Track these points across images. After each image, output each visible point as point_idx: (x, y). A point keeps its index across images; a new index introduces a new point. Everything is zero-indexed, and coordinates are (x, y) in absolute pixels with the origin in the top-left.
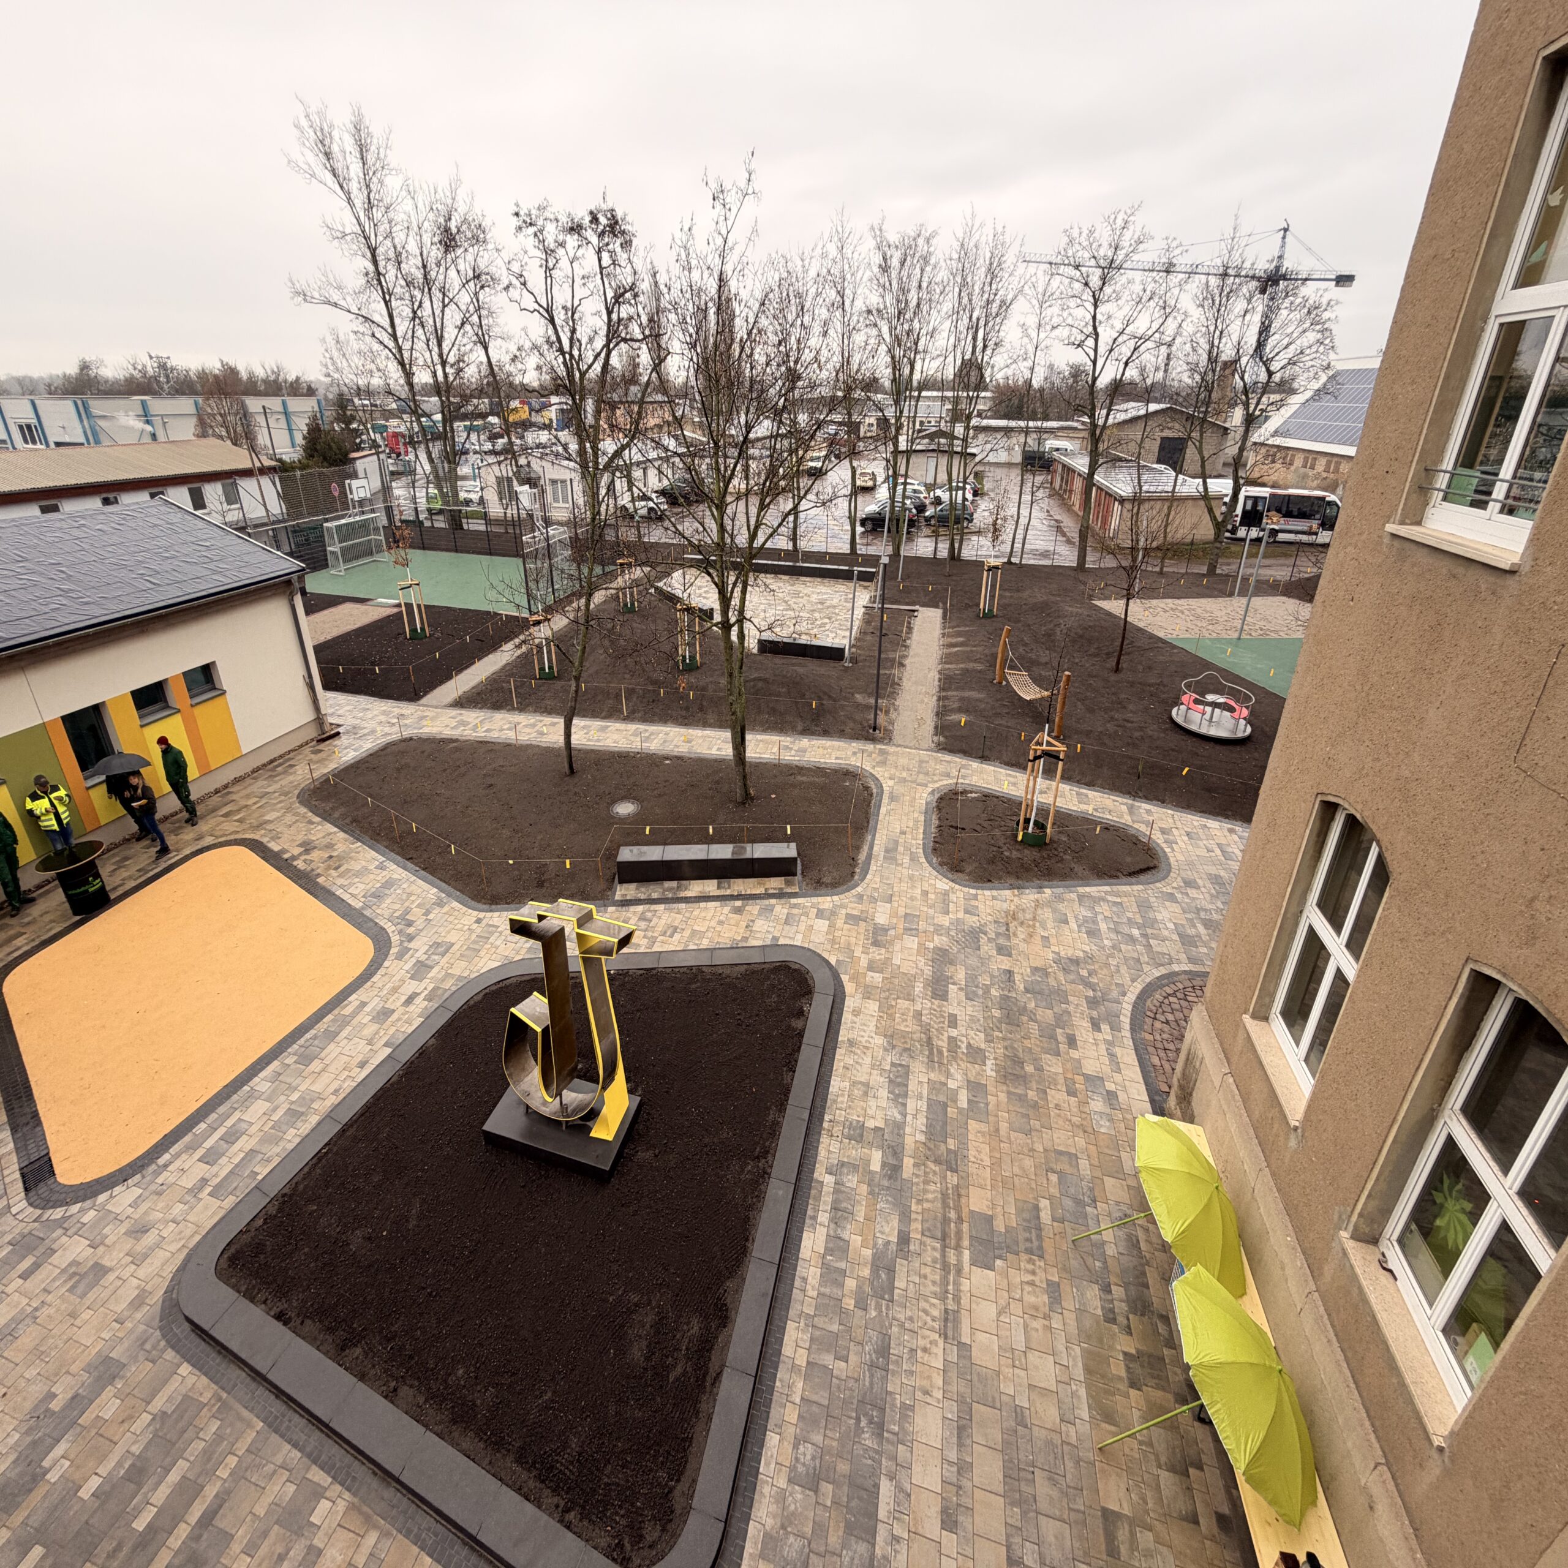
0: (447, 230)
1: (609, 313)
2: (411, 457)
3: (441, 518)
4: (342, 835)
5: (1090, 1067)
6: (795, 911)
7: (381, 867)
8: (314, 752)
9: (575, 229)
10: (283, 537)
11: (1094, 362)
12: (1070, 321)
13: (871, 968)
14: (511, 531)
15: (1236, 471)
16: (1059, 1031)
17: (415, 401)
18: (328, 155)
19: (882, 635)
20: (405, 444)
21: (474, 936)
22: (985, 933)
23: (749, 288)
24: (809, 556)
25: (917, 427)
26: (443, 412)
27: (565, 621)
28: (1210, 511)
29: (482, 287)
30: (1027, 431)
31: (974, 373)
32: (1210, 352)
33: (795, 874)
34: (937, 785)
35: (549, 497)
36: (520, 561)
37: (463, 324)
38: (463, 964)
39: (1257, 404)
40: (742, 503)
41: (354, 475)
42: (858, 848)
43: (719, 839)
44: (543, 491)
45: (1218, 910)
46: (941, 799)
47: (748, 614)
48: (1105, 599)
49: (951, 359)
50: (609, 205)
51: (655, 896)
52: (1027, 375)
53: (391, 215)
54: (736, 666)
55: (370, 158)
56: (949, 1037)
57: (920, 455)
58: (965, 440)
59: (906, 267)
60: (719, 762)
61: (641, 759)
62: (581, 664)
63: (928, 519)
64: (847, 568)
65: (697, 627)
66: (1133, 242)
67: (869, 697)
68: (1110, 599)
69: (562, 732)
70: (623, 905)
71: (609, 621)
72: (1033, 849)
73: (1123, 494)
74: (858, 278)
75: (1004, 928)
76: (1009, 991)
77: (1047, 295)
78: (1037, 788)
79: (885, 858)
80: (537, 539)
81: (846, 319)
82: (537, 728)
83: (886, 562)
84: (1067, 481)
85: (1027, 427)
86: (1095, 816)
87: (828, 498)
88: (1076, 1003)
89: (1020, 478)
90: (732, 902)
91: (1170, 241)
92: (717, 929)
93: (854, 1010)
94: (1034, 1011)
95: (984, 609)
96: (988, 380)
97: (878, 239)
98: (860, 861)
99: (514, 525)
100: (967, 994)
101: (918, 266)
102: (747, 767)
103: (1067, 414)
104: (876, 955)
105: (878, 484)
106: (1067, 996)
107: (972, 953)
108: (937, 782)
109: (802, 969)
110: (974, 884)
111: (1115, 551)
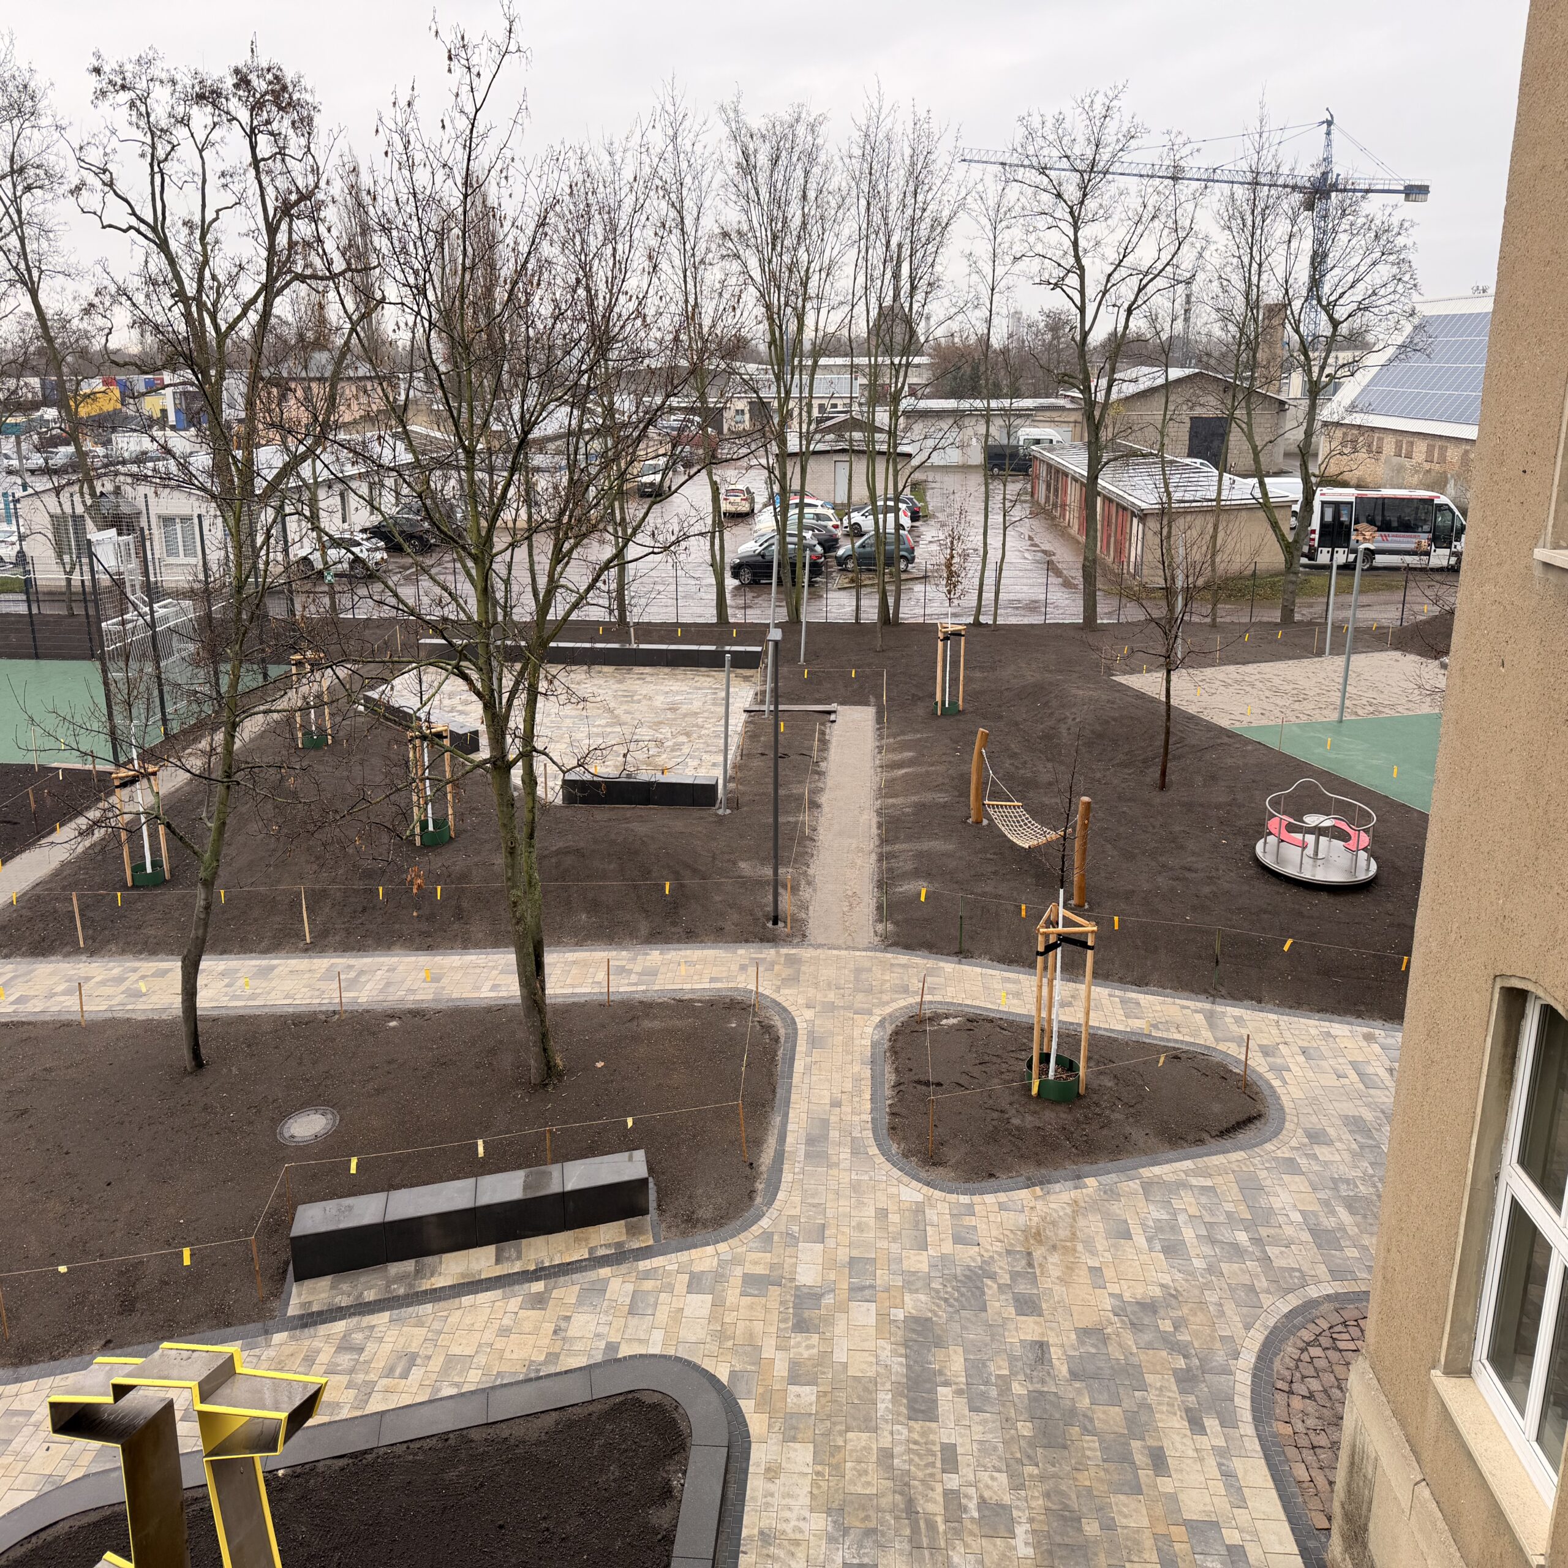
1: (272, 230)
5: (1194, 1506)
6: (648, 1285)
9: (208, 96)
11: (1082, 310)
12: (1039, 249)
13: (796, 1375)
14: (79, 610)
15: (1304, 466)
16: (1136, 1444)
19: (777, 757)
22: (993, 1277)
24: (647, 631)
25: (815, 413)
27: (183, 777)
28: (1275, 526)
29: (28, 188)
30: (987, 416)
31: (899, 330)
32: (1247, 295)
33: (644, 1212)
34: (888, 1010)
35: (157, 547)
36: (90, 670)
39: (1322, 368)
40: (521, 553)
42: (757, 1143)
43: (495, 1164)
44: (142, 542)
45: (1366, 1178)
46: (896, 1033)
47: (539, 744)
48: (1132, 672)
49: (861, 308)
50: (270, 61)
51: (370, 1296)
52: (982, 329)
54: (521, 836)
56: (946, 1493)
57: (821, 459)
58: (892, 433)
59: (781, 168)
60: (495, 1011)
61: (341, 1023)
62: (216, 855)
63: (842, 561)
64: (713, 648)
65: (447, 769)
66: (1120, 136)
67: (763, 865)
68: (1140, 672)
69: (178, 987)
70: (305, 1326)
71: (272, 771)
72: (1058, 1108)
73: (1144, 506)
74: (704, 184)
75: (1024, 1262)
76: (1043, 1382)
77: (1002, 211)
78: (1057, 998)
79: (808, 1155)
80: (129, 626)
81: (688, 247)
82: (127, 984)
83: (776, 634)
84: (1056, 490)
85: (988, 409)
86: (1155, 1038)
87: (673, 538)
88: (1158, 1385)
89: (983, 489)
90: (526, 1285)
91: (1173, 136)
92: (497, 1346)
93: (768, 1470)
94: (1089, 1414)
95: (943, 702)
96: (922, 339)
97: (733, 125)
98: (763, 1168)
99: (85, 601)
100: (970, 1401)
101: (800, 165)
102: (549, 1016)
103: (1047, 388)
104: (801, 1350)
105: (757, 507)
106: (1142, 1374)
107: (974, 1319)
108: (888, 1003)
109: (666, 1402)
110: (967, 1185)
111: (1139, 595)
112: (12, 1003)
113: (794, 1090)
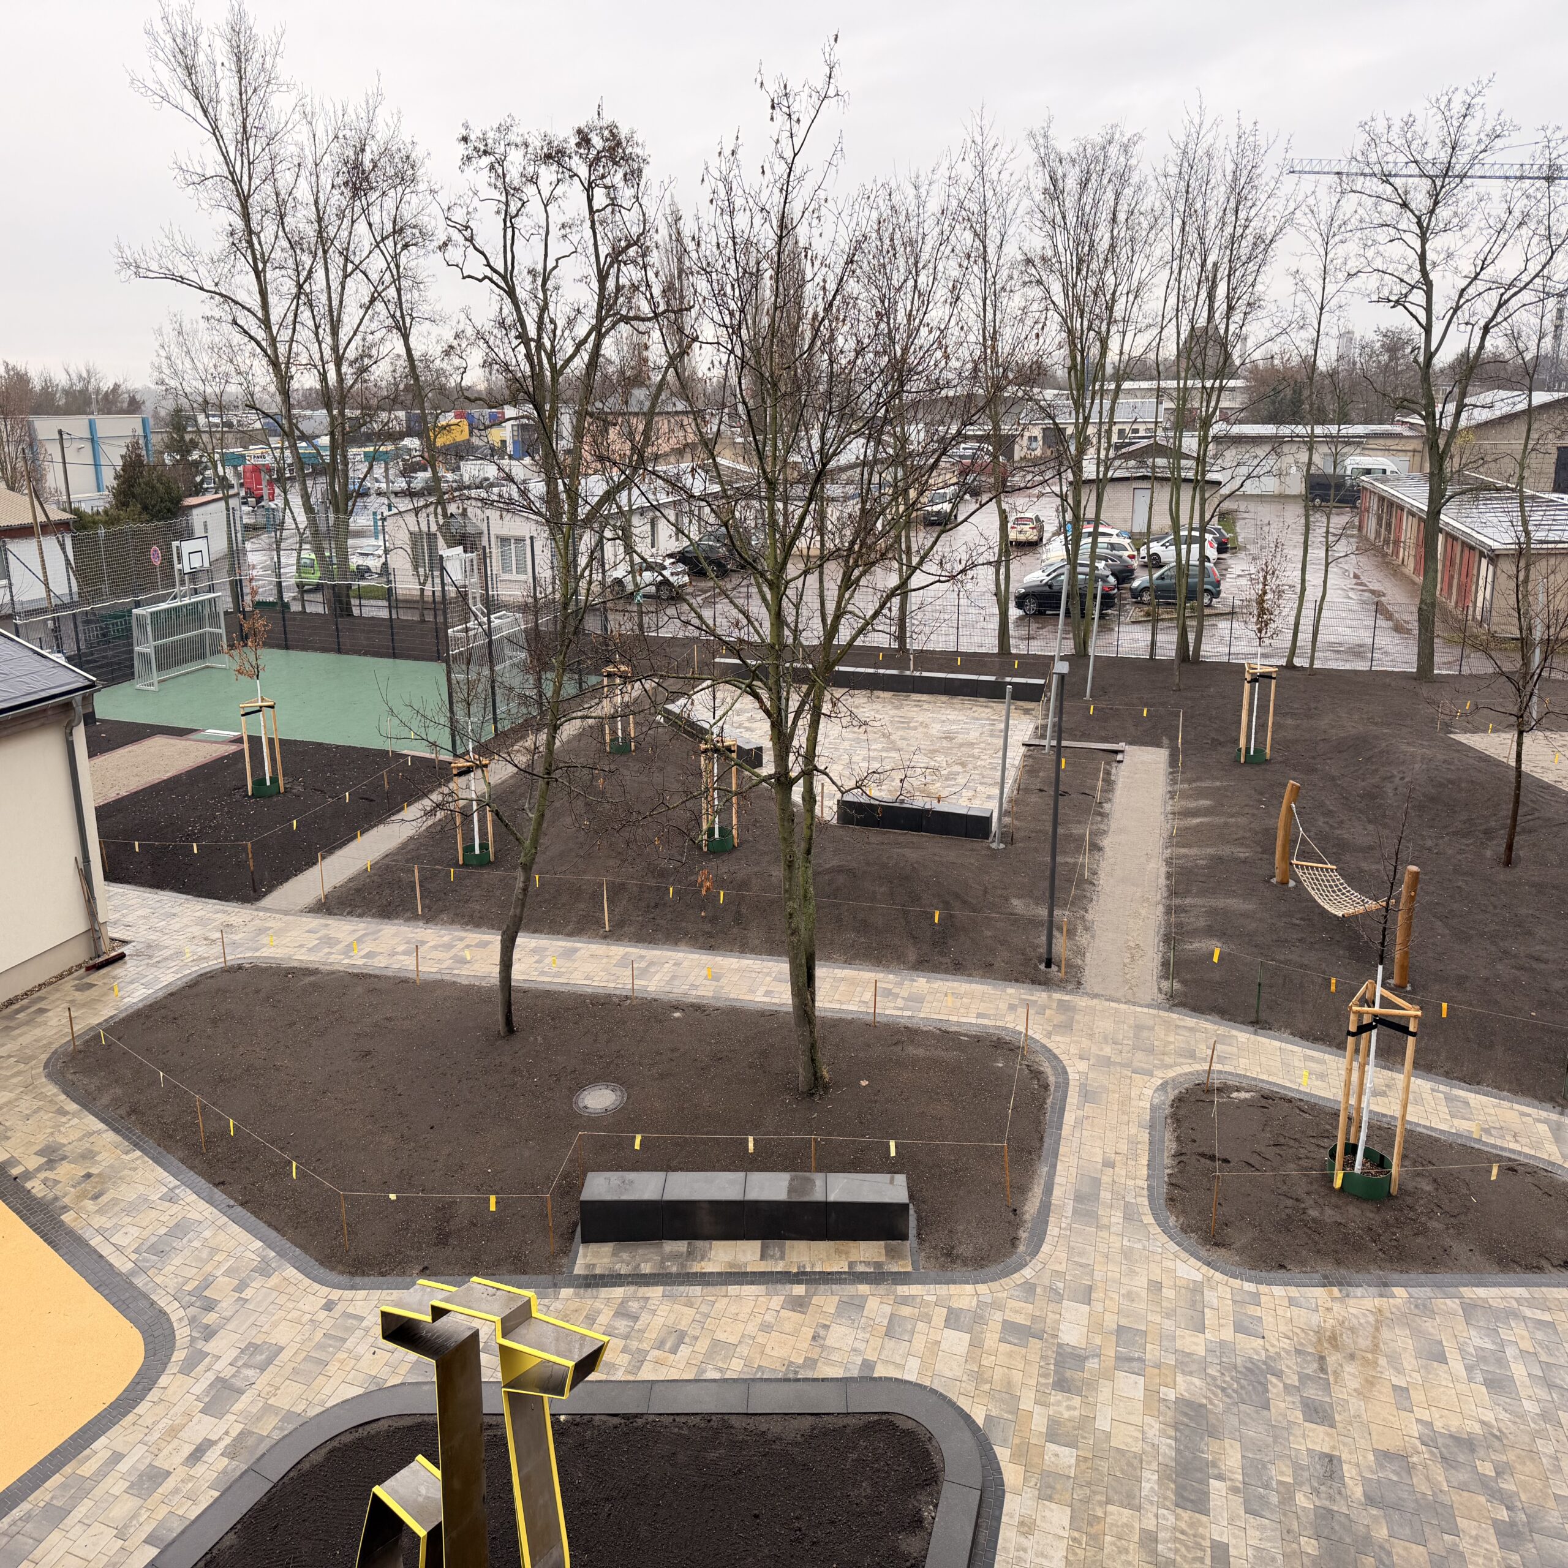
0: (357, 166)
1: (602, 278)
2: (279, 502)
3: (319, 597)
4: (110, 1136)
6: (906, 1311)
7: (171, 1198)
8: (79, 988)
9: (554, 156)
10: (68, 629)
11: (1428, 329)
12: (1378, 263)
13: (1055, 1433)
14: (429, 617)
17: (289, 417)
18: (190, 70)
19: (1059, 794)
20: (271, 483)
21: (319, 1335)
22: (1279, 1375)
23: (829, 235)
24: (926, 658)
25: (1115, 440)
26: (332, 434)
27: (510, 770)
29: (406, 246)
30: (1311, 442)
31: (1213, 351)
33: (904, 1237)
34: (1171, 1074)
35: (495, 564)
36: (438, 670)
37: (373, 300)
38: (296, 1388)
40: (812, 579)
41: (187, 534)
42: (1022, 1190)
43: (765, 1161)
44: (484, 557)
46: (1180, 1100)
47: (820, 763)
48: (1475, 730)
50: (607, 120)
51: (646, 1268)
52: (1307, 351)
53: (275, 148)
54: (799, 849)
55: (251, 69)
57: (1119, 486)
58: (1201, 460)
59: (1090, 192)
60: (767, 1016)
61: (632, 1008)
62: (535, 842)
63: (1137, 594)
64: (993, 678)
65: (734, 781)
66: (1482, 136)
67: (1037, 904)
68: (1485, 731)
69: (497, 958)
70: (588, 1286)
71: (586, 771)
72: (1365, 1206)
73: (1495, 545)
74: (1009, 211)
75: (1315, 1366)
76: (1331, 1498)
77: (1336, 224)
78: (1368, 1085)
79: (1075, 1212)
80: (471, 633)
81: (989, 275)
82: (454, 951)
83: (1062, 667)
84: (1389, 525)
85: (1312, 435)
86: (1486, 1144)
87: (961, 567)
88: (1474, 1533)
89: (1303, 521)
90: (788, 1286)
91: (1549, 132)
92: (759, 1340)
93: (1022, 1524)
94: (1387, 1546)
95: (1248, 749)
96: (1237, 362)
97: (1042, 151)
98: (1027, 1217)
99: (435, 610)
100: (1246, 1502)
101: (1110, 187)
102: (817, 1028)
103: (1381, 414)
104: (1062, 1409)
105: (1046, 536)
106: (1454, 1516)
107: (1254, 1415)
108: (1171, 1066)
109: (919, 1430)
110: (1253, 1273)
111: (1488, 645)
112: (363, 957)
113: (1062, 1142)
